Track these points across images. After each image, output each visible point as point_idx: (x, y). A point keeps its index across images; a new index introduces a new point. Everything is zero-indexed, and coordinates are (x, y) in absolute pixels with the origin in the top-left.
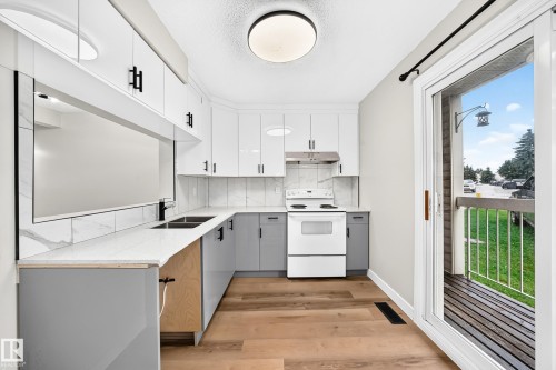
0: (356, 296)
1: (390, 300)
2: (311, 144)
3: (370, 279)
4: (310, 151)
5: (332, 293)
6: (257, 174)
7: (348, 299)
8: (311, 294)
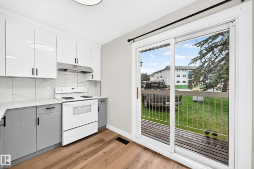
0: (107, 139)
1: (120, 135)
2: (77, 60)
3: (108, 129)
4: (75, 64)
5: (95, 143)
6: (31, 76)
7: (103, 143)
8: (83, 149)
